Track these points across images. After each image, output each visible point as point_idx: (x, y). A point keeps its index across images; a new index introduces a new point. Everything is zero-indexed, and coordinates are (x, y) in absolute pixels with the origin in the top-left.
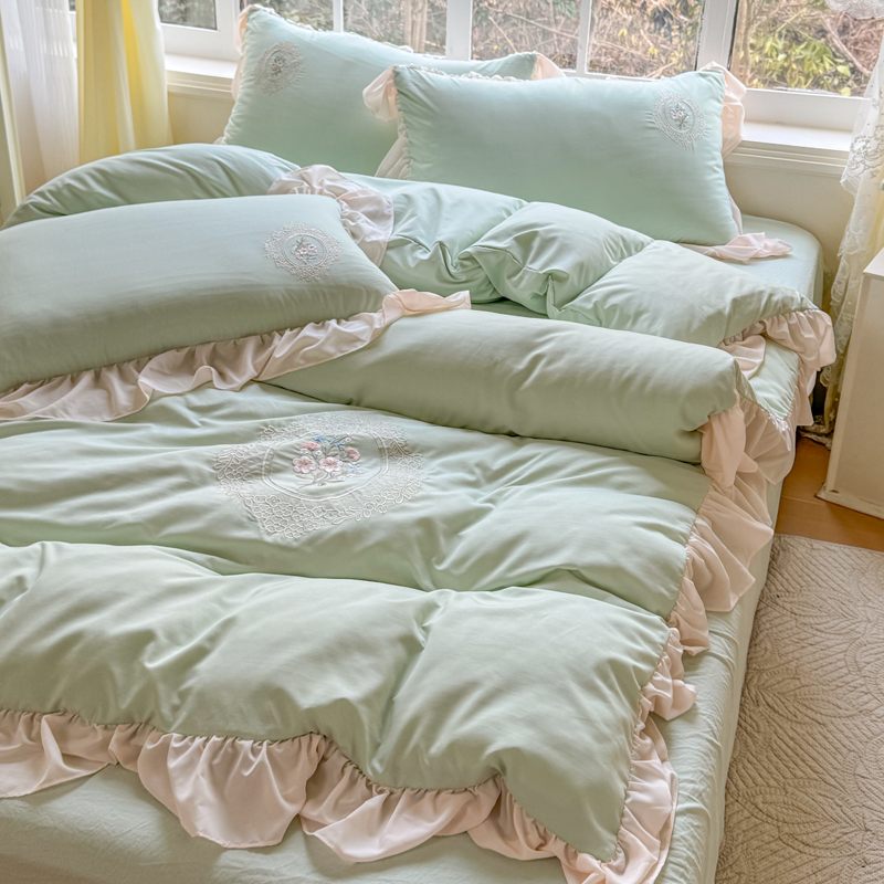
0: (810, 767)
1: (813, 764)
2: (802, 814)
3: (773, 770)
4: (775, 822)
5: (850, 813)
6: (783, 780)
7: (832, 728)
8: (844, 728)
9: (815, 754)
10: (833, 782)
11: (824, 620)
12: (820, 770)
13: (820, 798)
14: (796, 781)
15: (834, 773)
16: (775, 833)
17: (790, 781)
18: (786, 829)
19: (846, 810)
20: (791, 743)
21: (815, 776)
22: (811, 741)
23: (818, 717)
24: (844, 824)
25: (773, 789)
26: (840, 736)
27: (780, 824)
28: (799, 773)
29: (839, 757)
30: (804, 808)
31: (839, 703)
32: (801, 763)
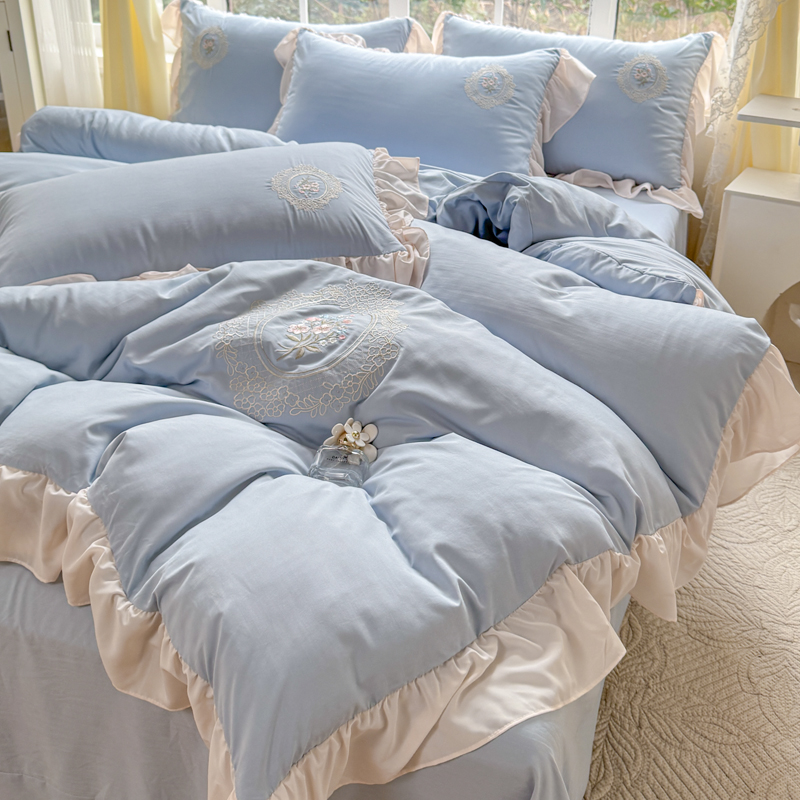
0: (716, 580)
1: (719, 578)
2: (708, 615)
4: (685, 621)
5: (749, 615)
6: (693, 589)
7: (735, 551)
8: (745, 551)
9: (721, 571)
10: (735, 591)
12: (725, 582)
13: (724, 603)
14: (703, 590)
15: (737, 584)
16: (685, 631)
17: (698, 590)
18: (694, 626)
19: (746, 613)
21: (720, 586)
22: (717, 560)
23: (723, 543)
24: (744, 623)
25: (684, 597)
26: (742, 557)
27: (689, 623)
28: (706, 584)
29: (740, 573)
30: (710, 610)
31: (741, 533)
32: (708, 577)
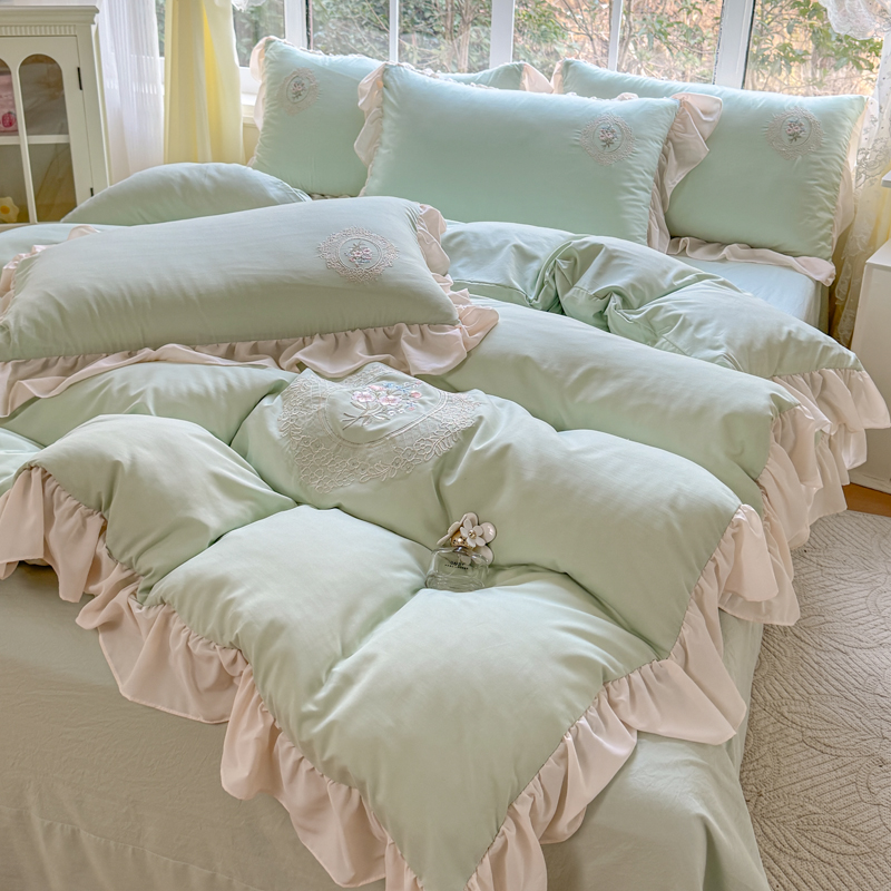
0: (833, 686)
1: (836, 683)
2: (824, 723)
3: (798, 686)
4: (799, 728)
5: (868, 724)
6: (807, 695)
7: (853, 656)
8: (864, 657)
9: (838, 676)
11: (847, 571)
12: (843, 689)
13: (842, 711)
14: (819, 696)
15: (856, 692)
16: (799, 736)
17: (814, 696)
18: (809, 733)
19: (865, 721)
20: (816, 667)
21: (837, 693)
22: (835, 666)
23: (841, 647)
24: (863, 732)
25: (797, 702)
26: (860, 663)
27: (804, 729)
28: (822, 690)
29: (860, 679)
30: (826, 718)
31: (860, 637)
32: (824, 682)
